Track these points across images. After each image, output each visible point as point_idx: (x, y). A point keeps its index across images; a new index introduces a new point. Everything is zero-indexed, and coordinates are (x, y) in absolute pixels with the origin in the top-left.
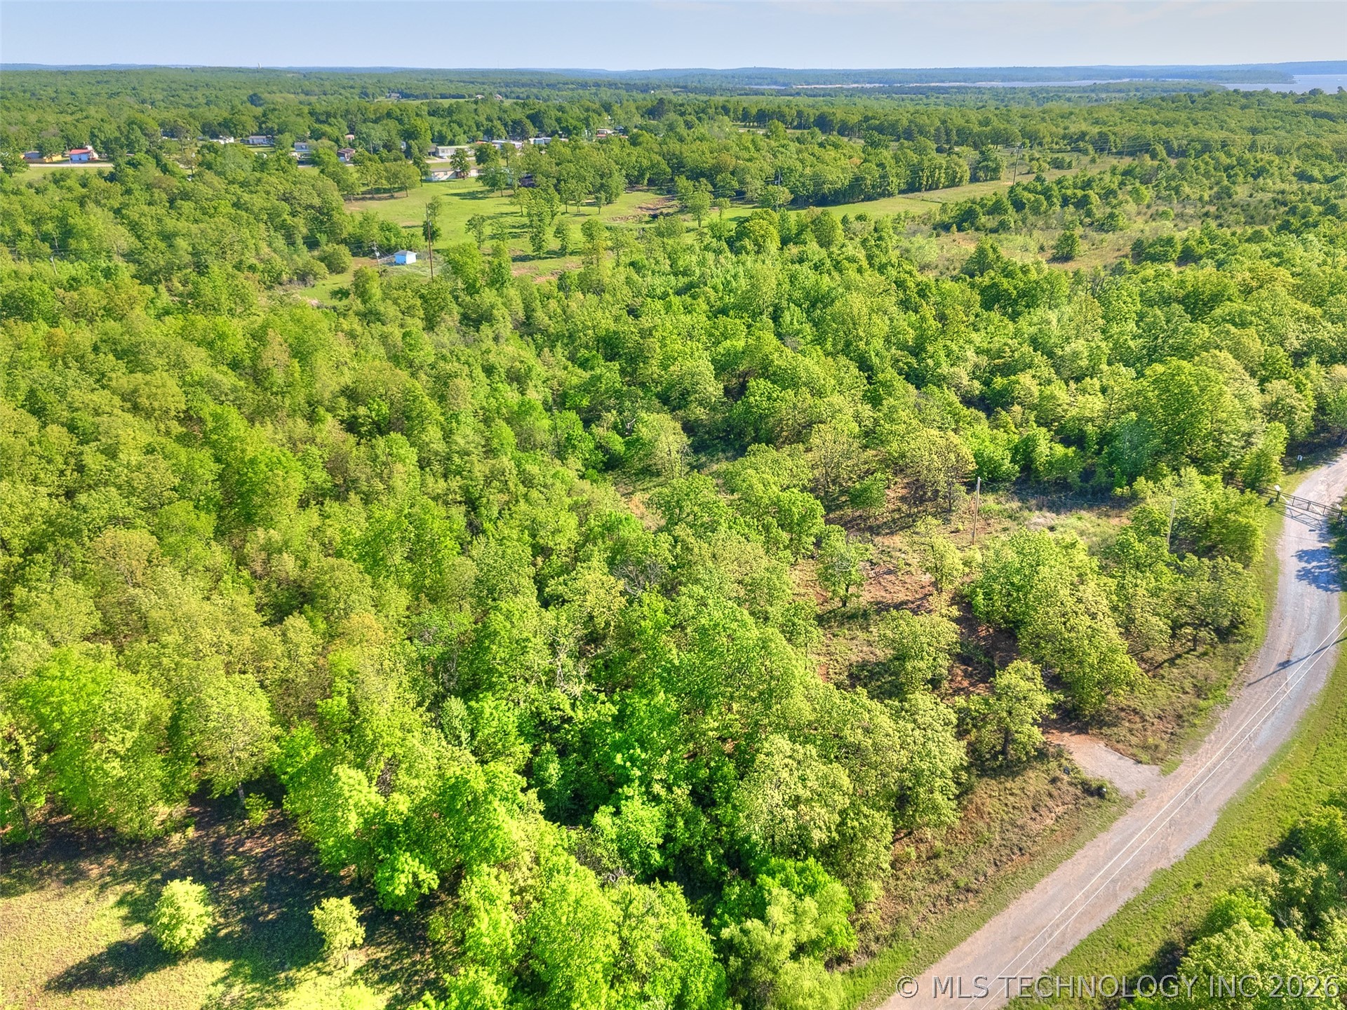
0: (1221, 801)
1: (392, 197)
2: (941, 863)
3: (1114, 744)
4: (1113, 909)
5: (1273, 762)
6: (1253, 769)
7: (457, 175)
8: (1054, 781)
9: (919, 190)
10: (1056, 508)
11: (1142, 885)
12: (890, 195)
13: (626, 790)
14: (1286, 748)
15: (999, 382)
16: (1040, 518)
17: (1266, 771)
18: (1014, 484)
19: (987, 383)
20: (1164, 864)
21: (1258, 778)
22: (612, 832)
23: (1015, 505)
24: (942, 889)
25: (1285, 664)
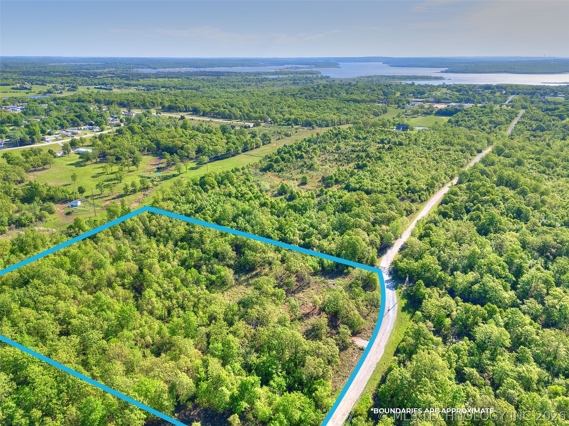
0: (384, 346)
1: (44, 169)
2: (339, 373)
3: (362, 337)
4: (372, 372)
5: (391, 334)
6: (388, 337)
7: (65, 153)
8: (354, 349)
9: (248, 151)
10: (332, 278)
11: (375, 366)
12: (239, 154)
13: (274, 376)
14: (393, 330)
15: (307, 240)
16: (330, 282)
17: (390, 336)
18: (321, 272)
19: (304, 240)
20: (378, 361)
21: (389, 338)
22: (275, 385)
23: (323, 278)
24: (341, 378)
25: (389, 310)
